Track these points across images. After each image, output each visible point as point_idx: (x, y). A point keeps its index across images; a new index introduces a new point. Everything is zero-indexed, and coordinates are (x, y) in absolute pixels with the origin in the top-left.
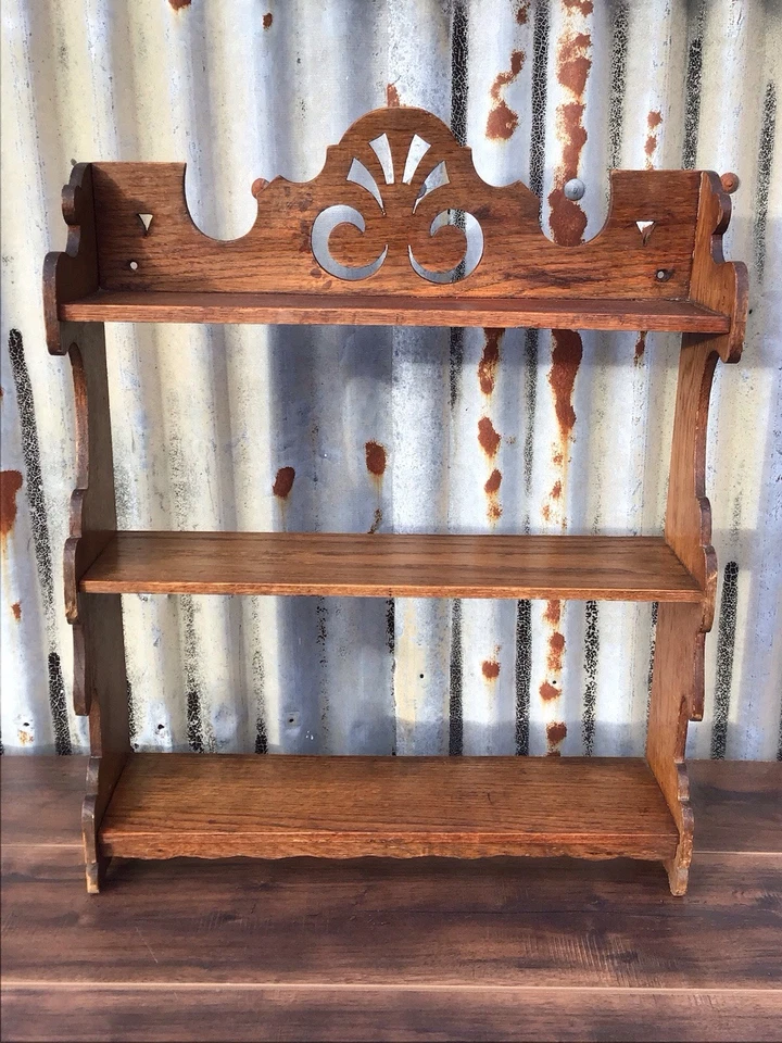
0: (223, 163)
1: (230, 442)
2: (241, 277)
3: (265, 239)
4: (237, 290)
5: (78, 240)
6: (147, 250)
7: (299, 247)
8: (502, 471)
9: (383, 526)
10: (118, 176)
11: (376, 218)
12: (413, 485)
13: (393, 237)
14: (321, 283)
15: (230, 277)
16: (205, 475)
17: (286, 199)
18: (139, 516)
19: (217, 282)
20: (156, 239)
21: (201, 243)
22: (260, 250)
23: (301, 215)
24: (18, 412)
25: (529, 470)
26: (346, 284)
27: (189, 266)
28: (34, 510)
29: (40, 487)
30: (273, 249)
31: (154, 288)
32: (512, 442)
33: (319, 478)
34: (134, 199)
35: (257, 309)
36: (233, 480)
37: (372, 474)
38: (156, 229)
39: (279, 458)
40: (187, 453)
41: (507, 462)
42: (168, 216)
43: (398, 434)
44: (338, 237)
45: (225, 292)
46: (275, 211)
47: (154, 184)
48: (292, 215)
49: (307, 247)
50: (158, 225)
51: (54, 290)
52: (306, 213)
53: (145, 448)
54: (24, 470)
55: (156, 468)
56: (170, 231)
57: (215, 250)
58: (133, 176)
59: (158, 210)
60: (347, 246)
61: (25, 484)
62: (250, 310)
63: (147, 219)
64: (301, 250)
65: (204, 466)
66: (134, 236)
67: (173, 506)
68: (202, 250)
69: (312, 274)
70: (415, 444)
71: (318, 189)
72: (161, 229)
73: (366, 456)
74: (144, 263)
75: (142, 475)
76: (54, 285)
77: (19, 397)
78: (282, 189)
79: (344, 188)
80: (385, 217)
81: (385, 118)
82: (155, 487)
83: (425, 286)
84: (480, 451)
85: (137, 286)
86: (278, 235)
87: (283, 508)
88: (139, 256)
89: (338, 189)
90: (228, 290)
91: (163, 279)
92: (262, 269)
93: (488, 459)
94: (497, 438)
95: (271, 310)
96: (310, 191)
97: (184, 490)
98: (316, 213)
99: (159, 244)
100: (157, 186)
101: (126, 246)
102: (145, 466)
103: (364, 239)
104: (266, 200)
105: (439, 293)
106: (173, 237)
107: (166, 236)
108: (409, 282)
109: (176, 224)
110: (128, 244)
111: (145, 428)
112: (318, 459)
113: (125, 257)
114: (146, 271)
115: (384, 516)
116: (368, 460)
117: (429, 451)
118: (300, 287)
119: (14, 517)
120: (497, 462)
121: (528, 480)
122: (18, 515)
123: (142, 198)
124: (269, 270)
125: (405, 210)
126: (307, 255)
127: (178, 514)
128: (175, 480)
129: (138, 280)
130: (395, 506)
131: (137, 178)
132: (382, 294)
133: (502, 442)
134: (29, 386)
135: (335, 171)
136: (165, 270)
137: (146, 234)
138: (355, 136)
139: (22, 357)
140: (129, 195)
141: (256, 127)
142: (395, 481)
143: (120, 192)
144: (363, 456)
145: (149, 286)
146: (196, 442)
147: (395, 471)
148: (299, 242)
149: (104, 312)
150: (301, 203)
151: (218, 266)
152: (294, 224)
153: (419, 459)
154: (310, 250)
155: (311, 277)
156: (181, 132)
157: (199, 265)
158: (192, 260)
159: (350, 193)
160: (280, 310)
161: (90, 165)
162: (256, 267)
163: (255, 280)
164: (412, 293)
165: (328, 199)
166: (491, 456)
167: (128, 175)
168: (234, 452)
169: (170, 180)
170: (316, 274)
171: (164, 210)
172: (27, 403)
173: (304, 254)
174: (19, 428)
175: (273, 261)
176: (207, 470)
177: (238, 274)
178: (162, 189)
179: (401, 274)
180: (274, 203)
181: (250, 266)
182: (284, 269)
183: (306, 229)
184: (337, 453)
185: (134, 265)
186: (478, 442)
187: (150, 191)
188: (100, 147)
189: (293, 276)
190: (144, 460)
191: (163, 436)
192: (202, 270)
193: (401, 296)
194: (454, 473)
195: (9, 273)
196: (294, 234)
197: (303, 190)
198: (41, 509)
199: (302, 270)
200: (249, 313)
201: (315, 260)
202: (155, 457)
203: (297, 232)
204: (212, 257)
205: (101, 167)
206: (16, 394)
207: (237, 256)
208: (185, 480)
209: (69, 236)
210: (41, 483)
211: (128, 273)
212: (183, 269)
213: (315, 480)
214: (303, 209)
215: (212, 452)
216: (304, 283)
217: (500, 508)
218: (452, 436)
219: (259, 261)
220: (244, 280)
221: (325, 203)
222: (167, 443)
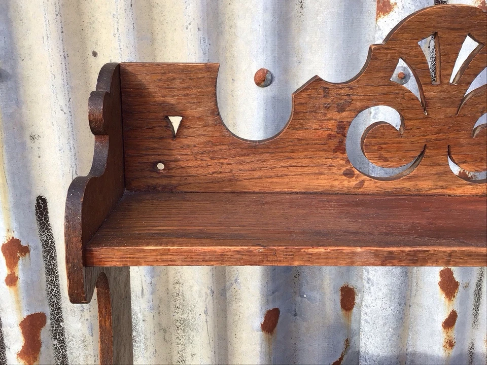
0: (228, 54)
1: (225, 287)
2: (271, 177)
3: (299, 140)
4: (266, 190)
5: (105, 152)
6: (175, 152)
7: (333, 147)
8: (458, 311)
9: (350, 351)
10: (148, 78)
11: (417, 119)
12: (381, 322)
13: (433, 137)
14: (354, 182)
15: (260, 178)
16: (203, 316)
17: (324, 101)
18: (146, 349)
19: (246, 183)
20: (185, 141)
21: (232, 144)
22: (293, 151)
23: (338, 116)
24: (43, 264)
25: (477, 308)
26: (379, 183)
27: (218, 169)
28: (56, 342)
29: (61, 324)
30: (306, 150)
31: (181, 189)
32: (467, 286)
33: (298, 313)
34: (164, 102)
35: (330, 249)
36: (226, 317)
37: (344, 312)
38: (186, 132)
39: (267, 302)
40: (187, 295)
41: (462, 303)
42: (199, 118)
43: (369, 279)
44: (375, 138)
45: (254, 193)
46: (311, 112)
47: (186, 85)
48: (329, 116)
49: (340, 148)
50: (188, 128)
51: (79, 232)
52: (344, 114)
53: (152, 293)
54: (48, 311)
55: (160, 309)
56: (199, 132)
57: (245, 151)
58: (164, 78)
59: (189, 112)
60: (383, 146)
61: (49, 322)
62: (321, 250)
63: (176, 121)
64: (335, 151)
65: (204, 309)
66: (162, 138)
67: (174, 338)
68: (233, 152)
69: (345, 174)
70: (385, 290)
71: (359, 90)
72: (191, 131)
73: (340, 297)
74: (172, 165)
75: (149, 316)
76: (79, 227)
77: (44, 252)
78: (321, 91)
79: (386, 88)
80: (427, 117)
81: (439, 16)
82: (160, 324)
83: (461, 185)
84: (441, 296)
85: (164, 187)
86: (312, 136)
87: (269, 342)
88: (166, 158)
89: (380, 90)
90: (257, 189)
91: (191, 180)
92: (292, 169)
93: (447, 303)
94: (456, 285)
95: (346, 249)
96: (350, 92)
97: (184, 324)
98: (353, 114)
99: (189, 146)
100: (188, 88)
101: (153, 149)
102: (152, 308)
103: (402, 139)
104: (303, 101)
105: (474, 192)
106: (203, 139)
107: (197, 137)
108: (445, 181)
109: (206, 126)
110: (156, 146)
111: (153, 277)
112: (299, 299)
113: (152, 159)
114: (172, 173)
115: (352, 344)
116: (342, 301)
117: (397, 296)
118: (332, 187)
119: (39, 350)
120: (455, 305)
121: (476, 315)
122: (42, 349)
123: (172, 101)
124: (300, 170)
125: (448, 110)
126: (341, 156)
127: (178, 344)
128: (177, 317)
129: (164, 182)
130: (362, 336)
131: (168, 80)
132: (415, 193)
133: (460, 288)
134: (53, 242)
135: (379, 71)
136: (193, 171)
137: (174, 137)
138: (405, 35)
139: (47, 218)
140: (159, 98)
141: (261, 23)
142: (363, 316)
143: (149, 94)
144: (338, 297)
145: (175, 187)
146: (196, 288)
147: (364, 309)
148: (334, 142)
149: (142, 255)
150: (338, 105)
151: (247, 167)
152: (330, 125)
153: (388, 302)
154: (343, 151)
155: (344, 177)
156: (193, 28)
157: (229, 167)
158: (221, 161)
159: (393, 94)
160: (359, 249)
161: (118, 66)
162: (287, 167)
163: (286, 180)
164: (448, 192)
165: (369, 100)
166: (450, 299)
167: (159, 77)
168: (228, 295)
169: (202, 82)
170: (349, 174)
171: (195, 111)
172: (51, 256)
173: (338, 154)
174: (44, 277)
175: (305, 162)
176: (206, 312)
177: (268, 174)
178: (194, 91)
179: (437, 174)
180: (311, 104)
181: (281, 167)
182: (316, 169)
183: (342, 129)
184: (316, 295)
185: (161, 166)
186: (438, 287)
187: (181, 92)
188: (119, 41)
189: (326, 176)
190: (151, 303)
191: (167, 281)
192: (231, 171)
193: (434, 195)
194: (414, 311)
195: (36, 149)
196: (330, 135)
197: (343, 91)
198: (62, 342)
199: (335, 170)
200: (320, 254)
201: (348, 162)
202: (161, 300)
203: (333, 133)
204: (242, 158)
205: (129, 69)
206: (41, 249)
207: (266, 157)
208: (185, 316)
209: (96, 147)
210: (62, 321)
211: (154, 175)
212: (211, 170)
213: (295, 315)
214: (341, 109)
215: (210, 298)
216: (336, 183)
217: (454, 340)
218: (415, 280)
219: (290, 162)
220: (275, 180)
221: (364, 104)
222: (171, 287)
